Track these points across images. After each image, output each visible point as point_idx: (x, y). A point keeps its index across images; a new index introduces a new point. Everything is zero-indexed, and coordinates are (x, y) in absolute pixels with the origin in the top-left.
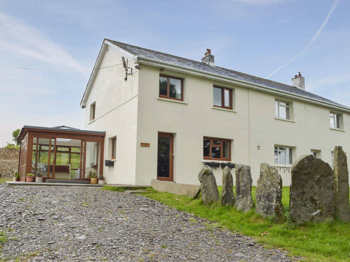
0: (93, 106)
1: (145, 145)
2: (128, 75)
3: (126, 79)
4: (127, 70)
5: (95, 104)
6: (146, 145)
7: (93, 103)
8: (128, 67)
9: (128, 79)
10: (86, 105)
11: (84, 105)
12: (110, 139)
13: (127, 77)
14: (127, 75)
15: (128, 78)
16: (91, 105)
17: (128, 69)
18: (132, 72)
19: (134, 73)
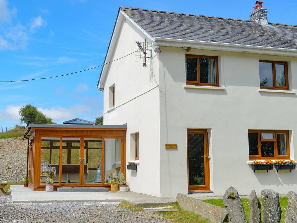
0: (113, 89)
1: (171, 147)
2: (147, 59)
3: (145, 64)
4: (145, 53)
5: (114, 87)
6: (173, 147)
7: (112, 86)
8: (147, 48)
9: (147, 65)
10: (104, 87)
11: (102, 87)
12: (131, 134)
13: (145, 62)
14: (145, 60)
15: (147, 62)
16: (110, 88)
17: (147, 52)
18: (151, 56)
19: (154, 56)
